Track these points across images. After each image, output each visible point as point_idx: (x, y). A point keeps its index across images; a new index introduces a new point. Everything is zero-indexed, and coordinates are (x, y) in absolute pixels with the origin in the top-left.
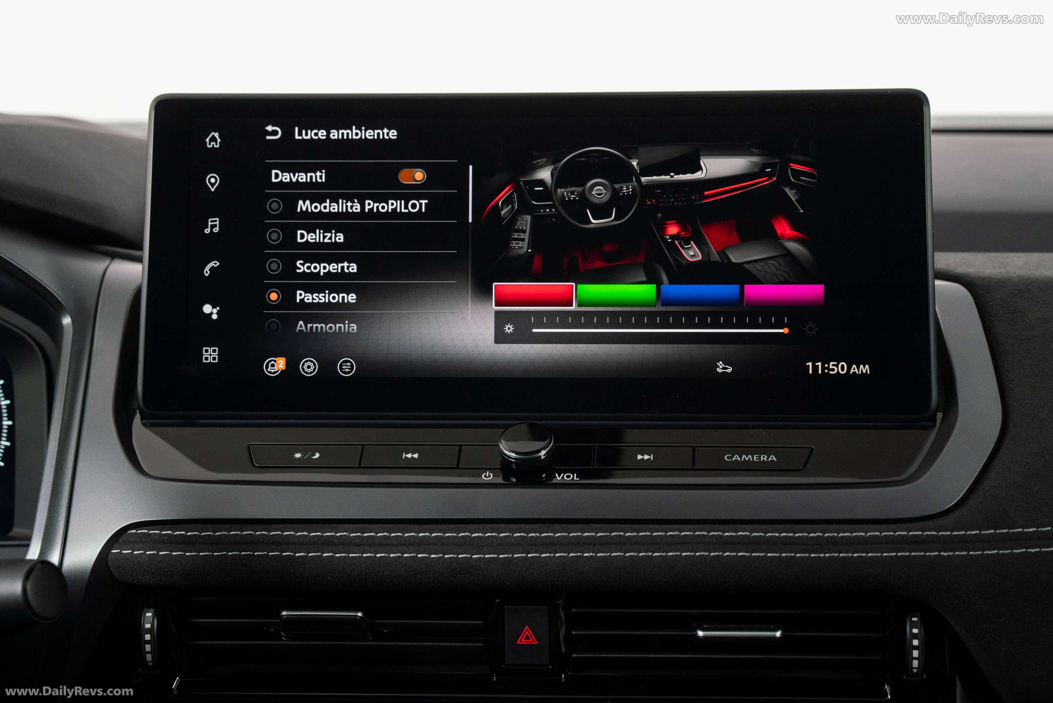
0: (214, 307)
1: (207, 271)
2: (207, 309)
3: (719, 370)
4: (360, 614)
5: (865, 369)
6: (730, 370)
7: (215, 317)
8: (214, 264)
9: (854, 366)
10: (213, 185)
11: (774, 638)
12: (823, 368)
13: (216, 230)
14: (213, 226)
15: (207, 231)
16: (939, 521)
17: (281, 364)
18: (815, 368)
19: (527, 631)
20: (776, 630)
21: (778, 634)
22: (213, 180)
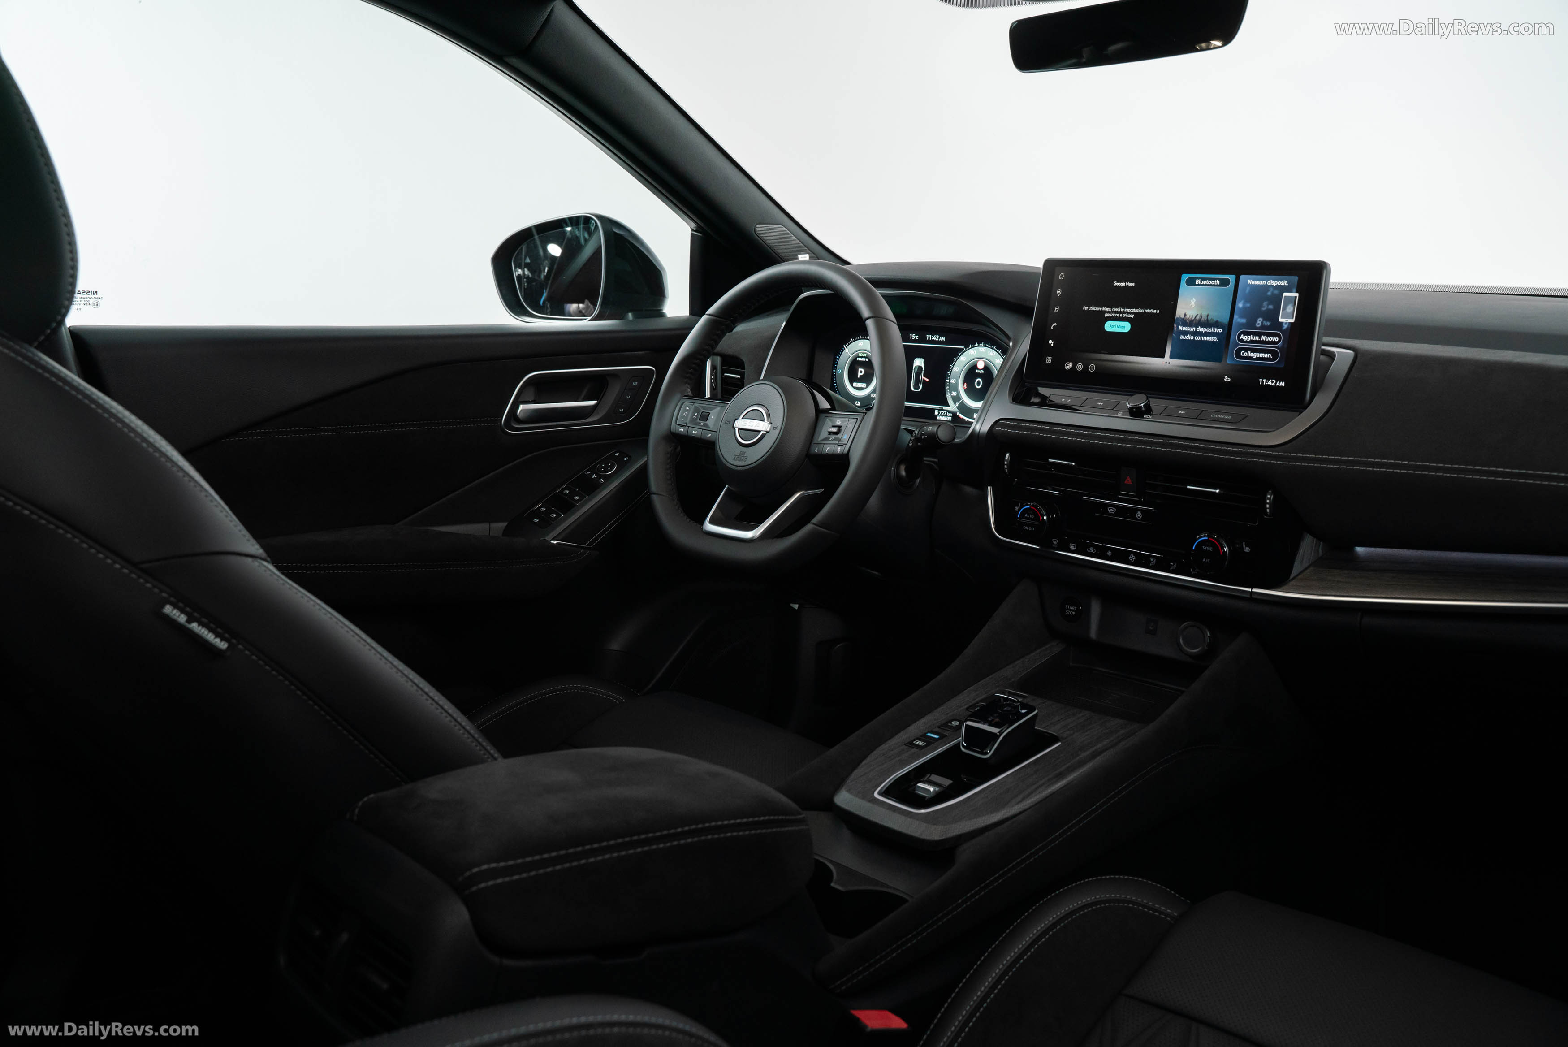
0: (1053, 341)
1: (1052, 328)
2: (1050, 342)
3: (1225, 380)
4: (1073, 464)
5: (1283, 384)
6: (1229, 380)
7: (1052, 345)
8: (1055, 324)
9: (1278, 382)
10: (1059, 293)
11: (1215, 492)
12: (1266, 382)
13: (1057, 311)
14: (1057, 310)
15: (1055, 311)
16: (1277, 449)
17: (1070, 365)
18: (1263, 382)
19: (1128, 478)
20: (1217, 489)
21: (1218, 491)
22: (1059, 292)
